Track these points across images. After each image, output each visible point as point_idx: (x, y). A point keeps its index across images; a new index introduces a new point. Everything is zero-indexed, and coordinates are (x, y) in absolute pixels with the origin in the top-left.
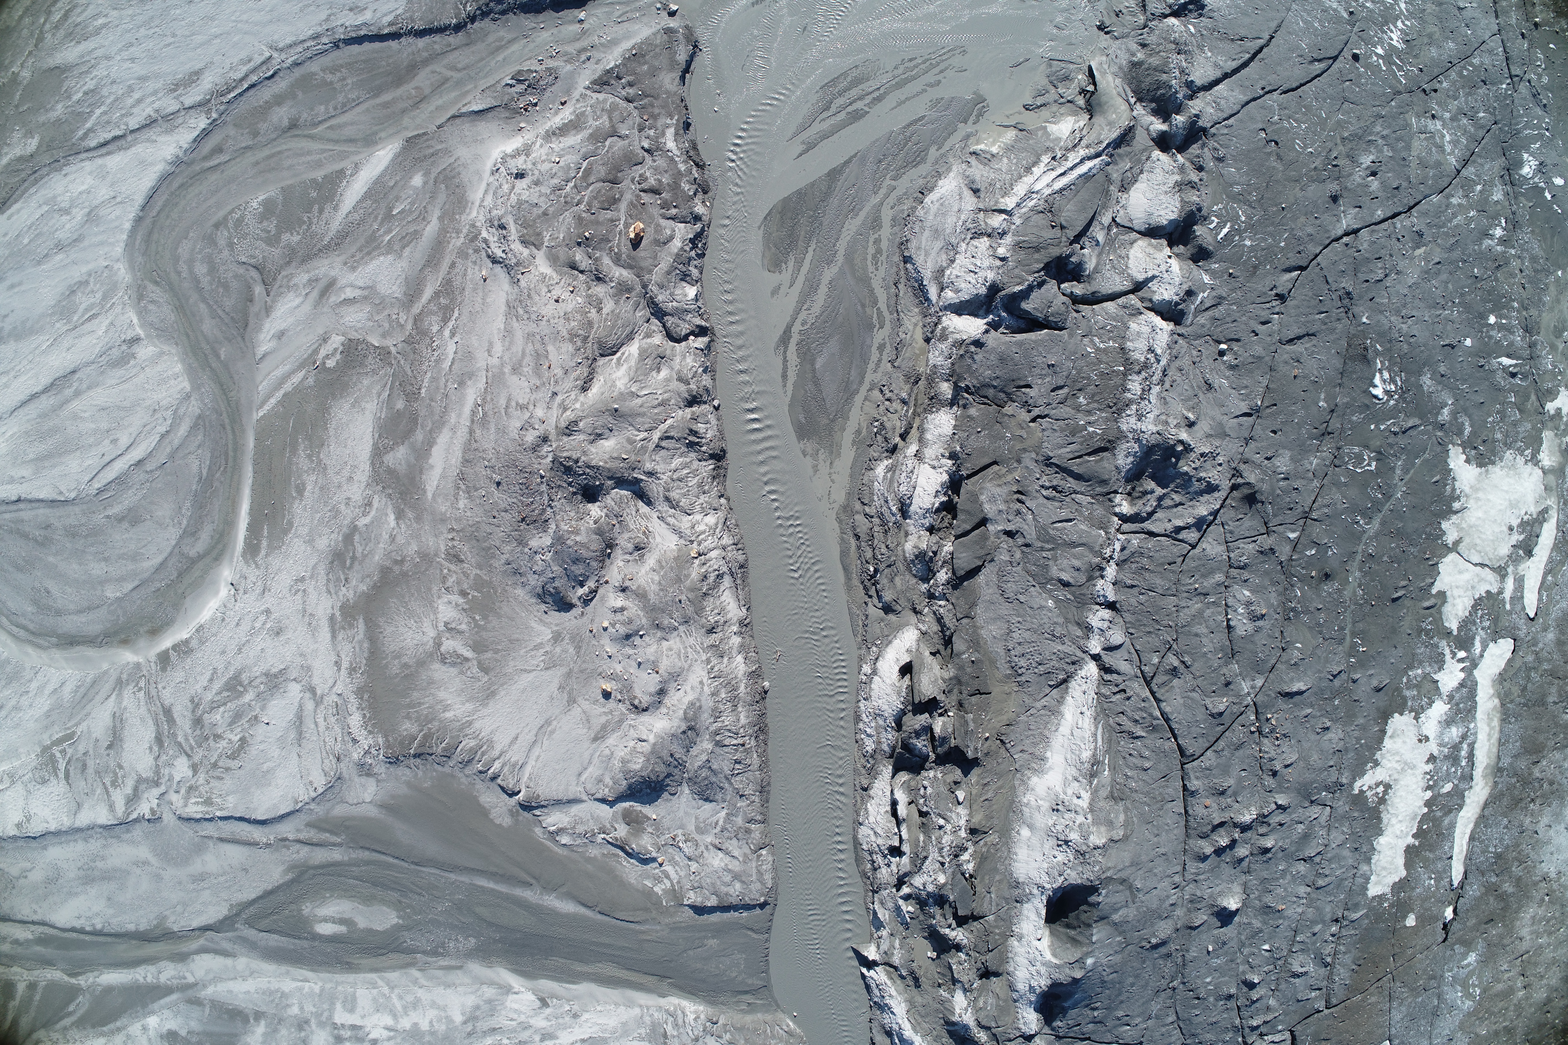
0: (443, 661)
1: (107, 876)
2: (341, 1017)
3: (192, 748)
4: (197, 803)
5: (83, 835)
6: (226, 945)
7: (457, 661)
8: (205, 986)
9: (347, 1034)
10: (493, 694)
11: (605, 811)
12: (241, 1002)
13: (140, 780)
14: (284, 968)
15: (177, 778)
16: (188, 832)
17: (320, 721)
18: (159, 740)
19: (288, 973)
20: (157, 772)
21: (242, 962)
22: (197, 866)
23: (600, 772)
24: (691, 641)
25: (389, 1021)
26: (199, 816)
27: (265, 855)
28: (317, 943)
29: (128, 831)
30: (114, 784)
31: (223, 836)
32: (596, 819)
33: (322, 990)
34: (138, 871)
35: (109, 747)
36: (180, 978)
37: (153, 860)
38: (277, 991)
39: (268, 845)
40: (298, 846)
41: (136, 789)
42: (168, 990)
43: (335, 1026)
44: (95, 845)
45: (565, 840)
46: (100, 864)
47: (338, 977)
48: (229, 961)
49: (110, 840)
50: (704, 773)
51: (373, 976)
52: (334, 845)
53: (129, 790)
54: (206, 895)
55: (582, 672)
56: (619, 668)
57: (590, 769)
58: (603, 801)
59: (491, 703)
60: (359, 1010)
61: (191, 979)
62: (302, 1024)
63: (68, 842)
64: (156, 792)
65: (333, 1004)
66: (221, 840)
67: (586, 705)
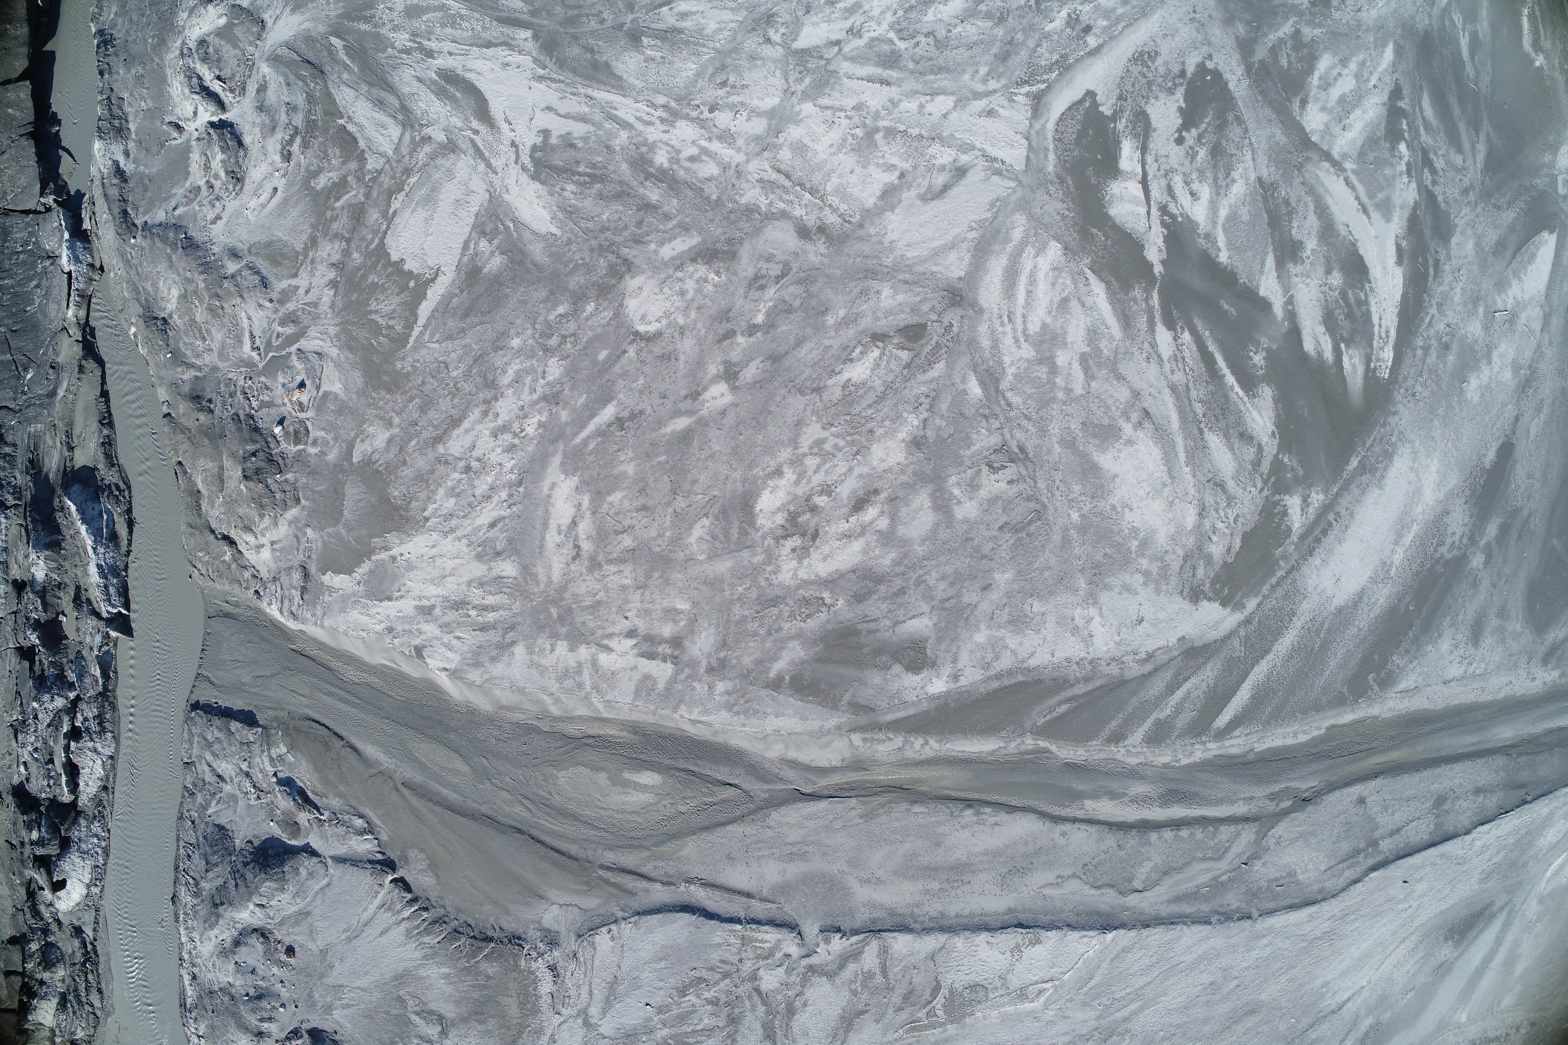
0: (441, 1018)
1: (930, 871)
2: (662, 671)
3: (750, 998)
4: (762, 941)
5: (945, 922)
6: (789, 774)
7: (428, 1014)
8: (839, 728)
9: (664, 649)
10: (396, 978)
11: (315, 842)
12: (793, 703)
13: (831, 976)
14: (720, 739)
15: (781, 971)
16: (790, 910)
17: (584, 995)
18: (791, 1011)
19: (715, 733)
20: (805, 981)
21: (774, 752)
22: (794, 870)
23: (309, 883)
24: (209, 976)
25: (604, 659)
26: (766, 928)
27: (698, 871)
28: (667, 762)
29: (874, 921)
30: (870, 975)
31: (744, 900)
32: (324, 836)
33: (675, 709)
34: (880, 873)
35: (863, 1012)
36: (872, 740)
37: (853, 884)
38: (737, 713)
39: (690, 881)
40: (653, 875)
41: (842, 967)
42: (896, 726)
43: (675, 660)
44: (932, 908)
45: (359, 823)
46: (935, 886)
47: (650, 719)
48: (792, 754)
49: (907, 911)
50: (214, 859)
51: (606, 715)
52: (608, 868)
53: (852, 967)
54: (794, 836)
55: (310, 975)
56: (275, 970)
57: (318, 887)
58: (313, 853)
59: (400, 970)
60: (637, 676)
61: (856, 738)
62: (718, 668)
63: (972, 915)
64: (814, 960)
65: (667, 689)
66: (748, 895)
67: (312, 946)
